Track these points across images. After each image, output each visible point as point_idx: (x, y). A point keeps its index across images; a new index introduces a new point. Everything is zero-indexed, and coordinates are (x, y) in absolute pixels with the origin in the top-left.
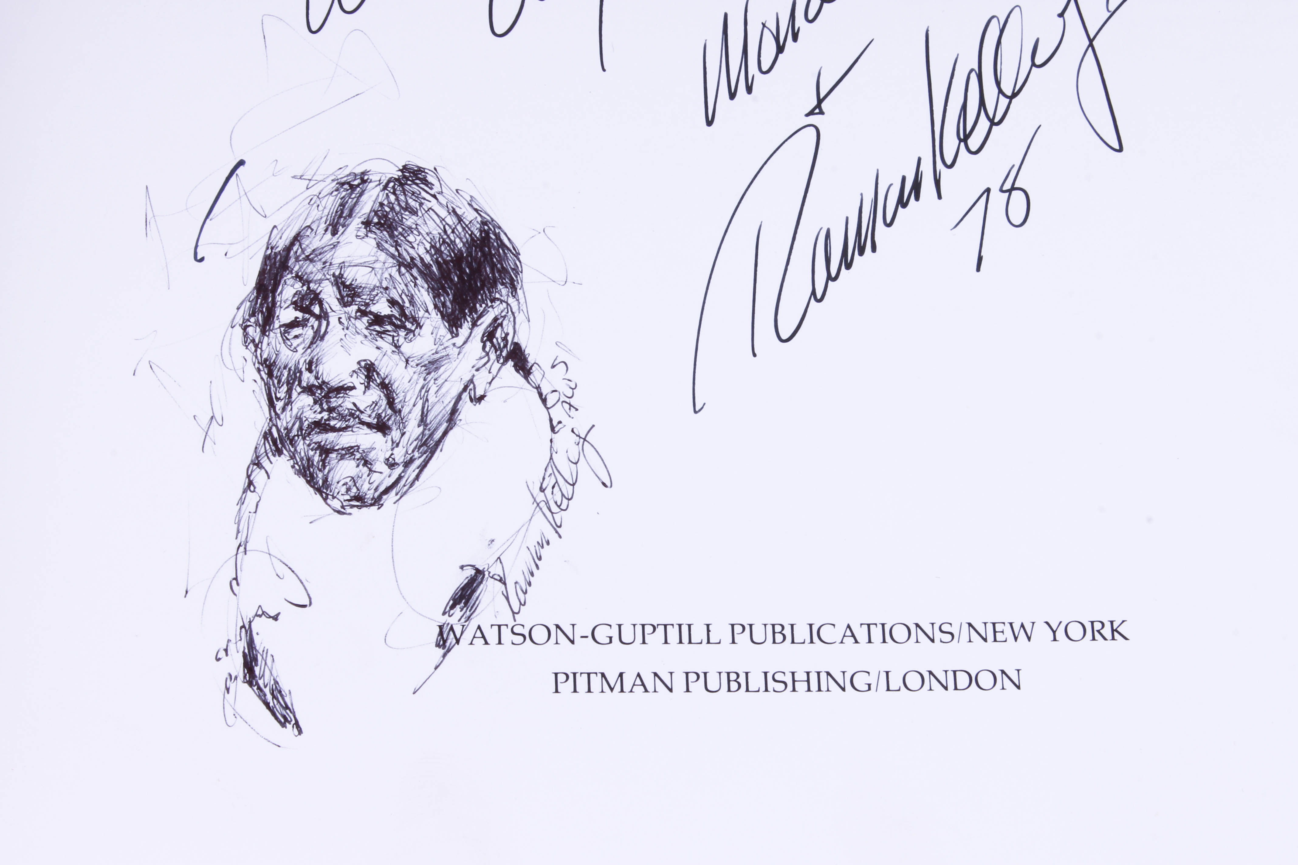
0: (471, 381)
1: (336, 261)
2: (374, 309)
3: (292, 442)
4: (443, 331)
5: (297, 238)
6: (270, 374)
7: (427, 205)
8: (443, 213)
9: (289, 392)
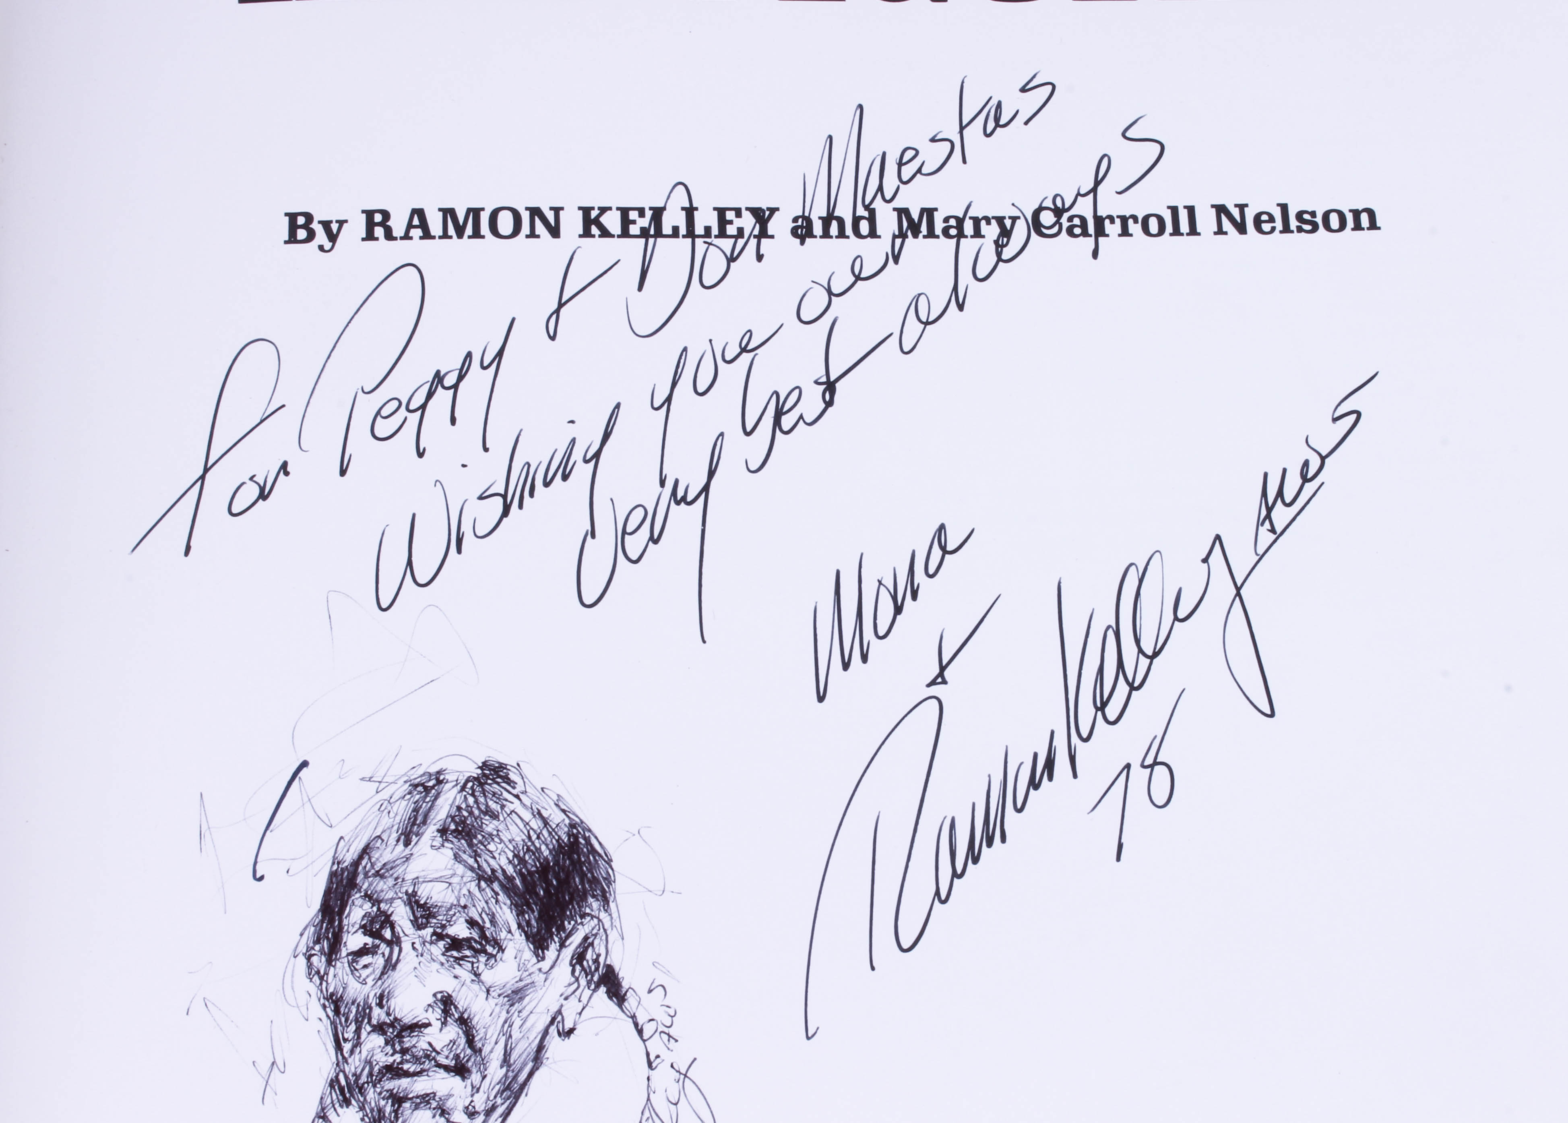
0: (559, 1012)
1: (409, 877)
2: (451, 931)
3: (361, 1089)
4: (528, 954)
5: (366, 850)
6: (337, 1012)
7: (509, 807)
8: (527, 816)
9: (358, 1031)
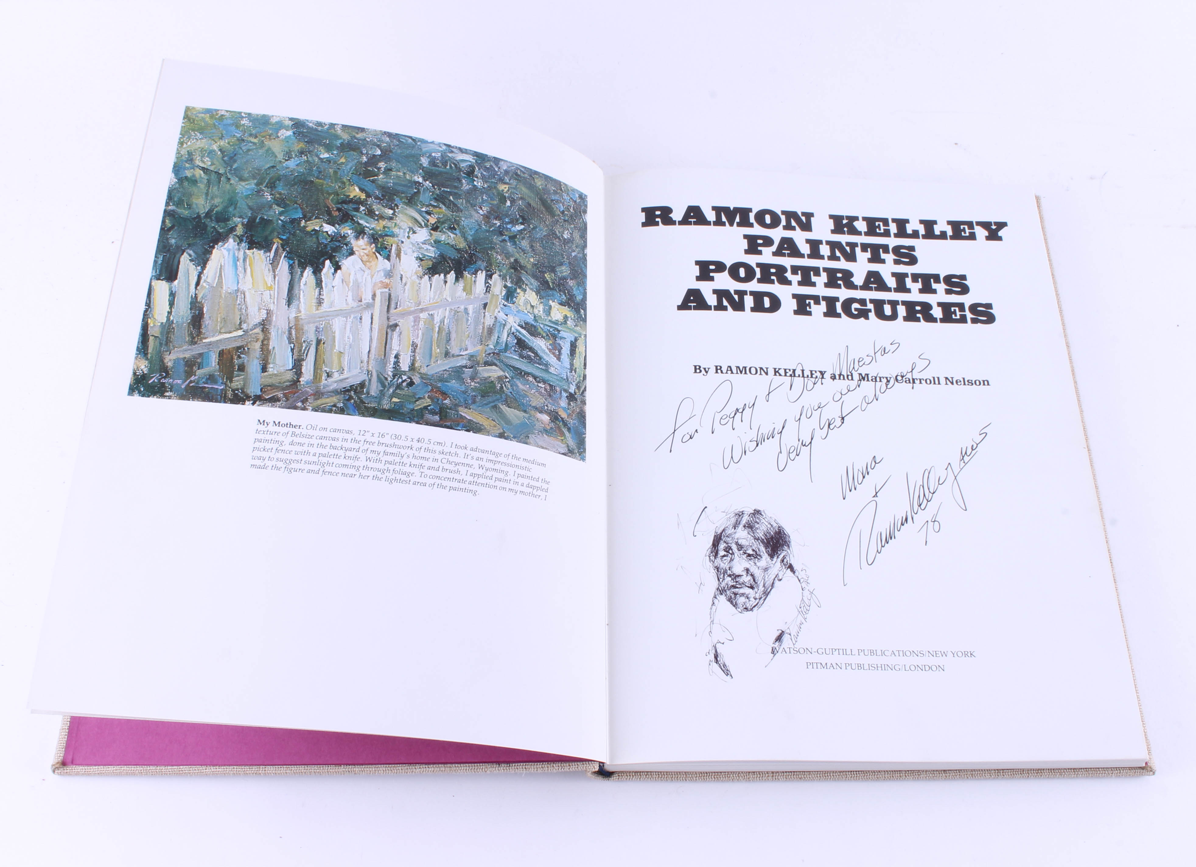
0: (778, 574)
1: (736, 537)
2: (748, 552)
3: (725, 591)
4: (769, 559)
5: (724, 530)
6: (718, 571)
7: (762, 521)
8: (767, 524)
9: (724, 576)
